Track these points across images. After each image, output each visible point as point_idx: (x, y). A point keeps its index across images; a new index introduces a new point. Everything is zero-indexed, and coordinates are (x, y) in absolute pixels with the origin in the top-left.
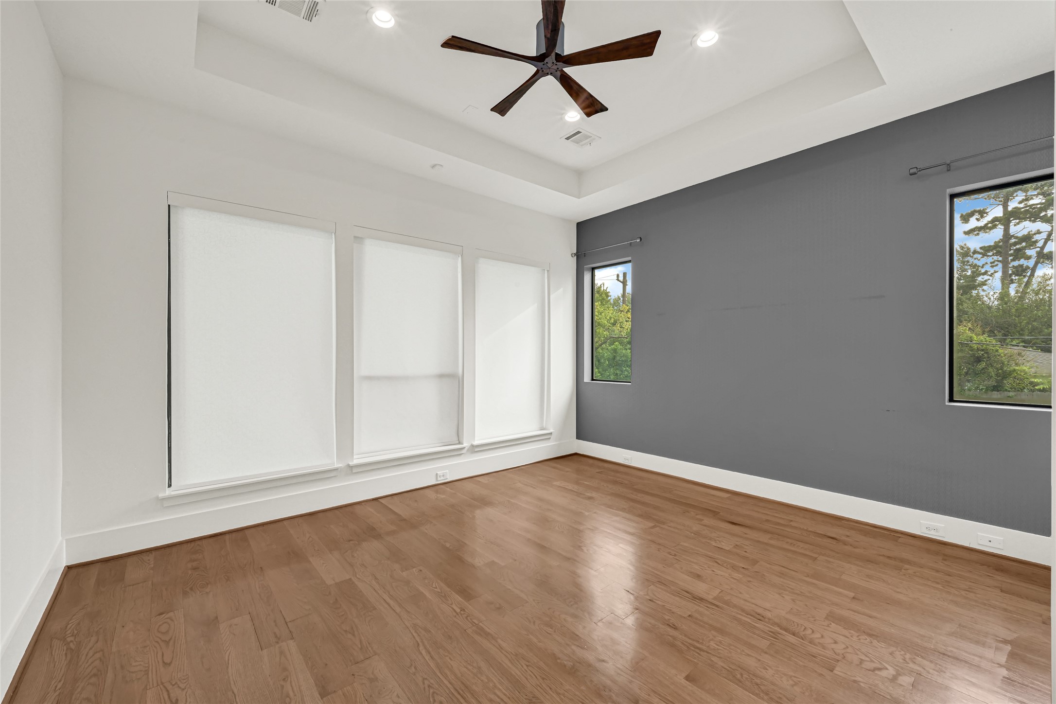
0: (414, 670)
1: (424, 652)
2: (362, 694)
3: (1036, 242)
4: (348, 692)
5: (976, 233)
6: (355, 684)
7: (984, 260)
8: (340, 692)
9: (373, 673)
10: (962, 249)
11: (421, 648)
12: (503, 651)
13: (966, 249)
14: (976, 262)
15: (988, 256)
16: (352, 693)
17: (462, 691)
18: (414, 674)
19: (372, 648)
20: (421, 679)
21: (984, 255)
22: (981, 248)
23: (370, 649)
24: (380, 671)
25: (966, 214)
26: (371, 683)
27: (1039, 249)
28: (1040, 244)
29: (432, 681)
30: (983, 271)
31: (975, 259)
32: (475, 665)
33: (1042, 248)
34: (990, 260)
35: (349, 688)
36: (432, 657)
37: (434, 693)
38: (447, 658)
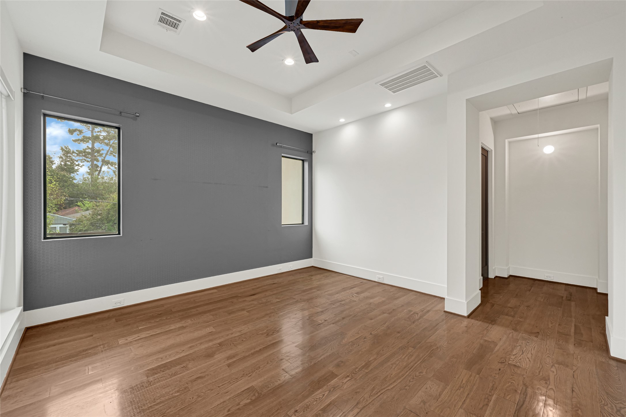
0: (407, 387)
1: (392, 386)
2: (436, 404)
3: (102, 154)
4: (439, 411)
5: (79, 142)
6: (432, 409)
7: (77, 158)
8: (442, 414)
9: (420, 404)
10: (66, 149)
11: (389, 388)
12: (377, 358)
13: (68, 149)
14: (74, 158)
15: (80, 156)
16: (438, 408)
17: (408, 368)
18: (409, 386)
19: (402, 412)
20: (411, 383)
21: (78, 155)
22: (77, 151)
23: (402, 413)
24: (416, 402)
25: (72, 129)
26: (426, 402)
27: (103, 158)
28: (104, 155)
29: (410, 378)
30: (77, 163)
31: (73, 156)
32: (391, 366)
33: (105, 157)
34: (81, 158)
35: (436, 411)
36: (394, 382)
37: (416, 376)
38: (392, 376)
